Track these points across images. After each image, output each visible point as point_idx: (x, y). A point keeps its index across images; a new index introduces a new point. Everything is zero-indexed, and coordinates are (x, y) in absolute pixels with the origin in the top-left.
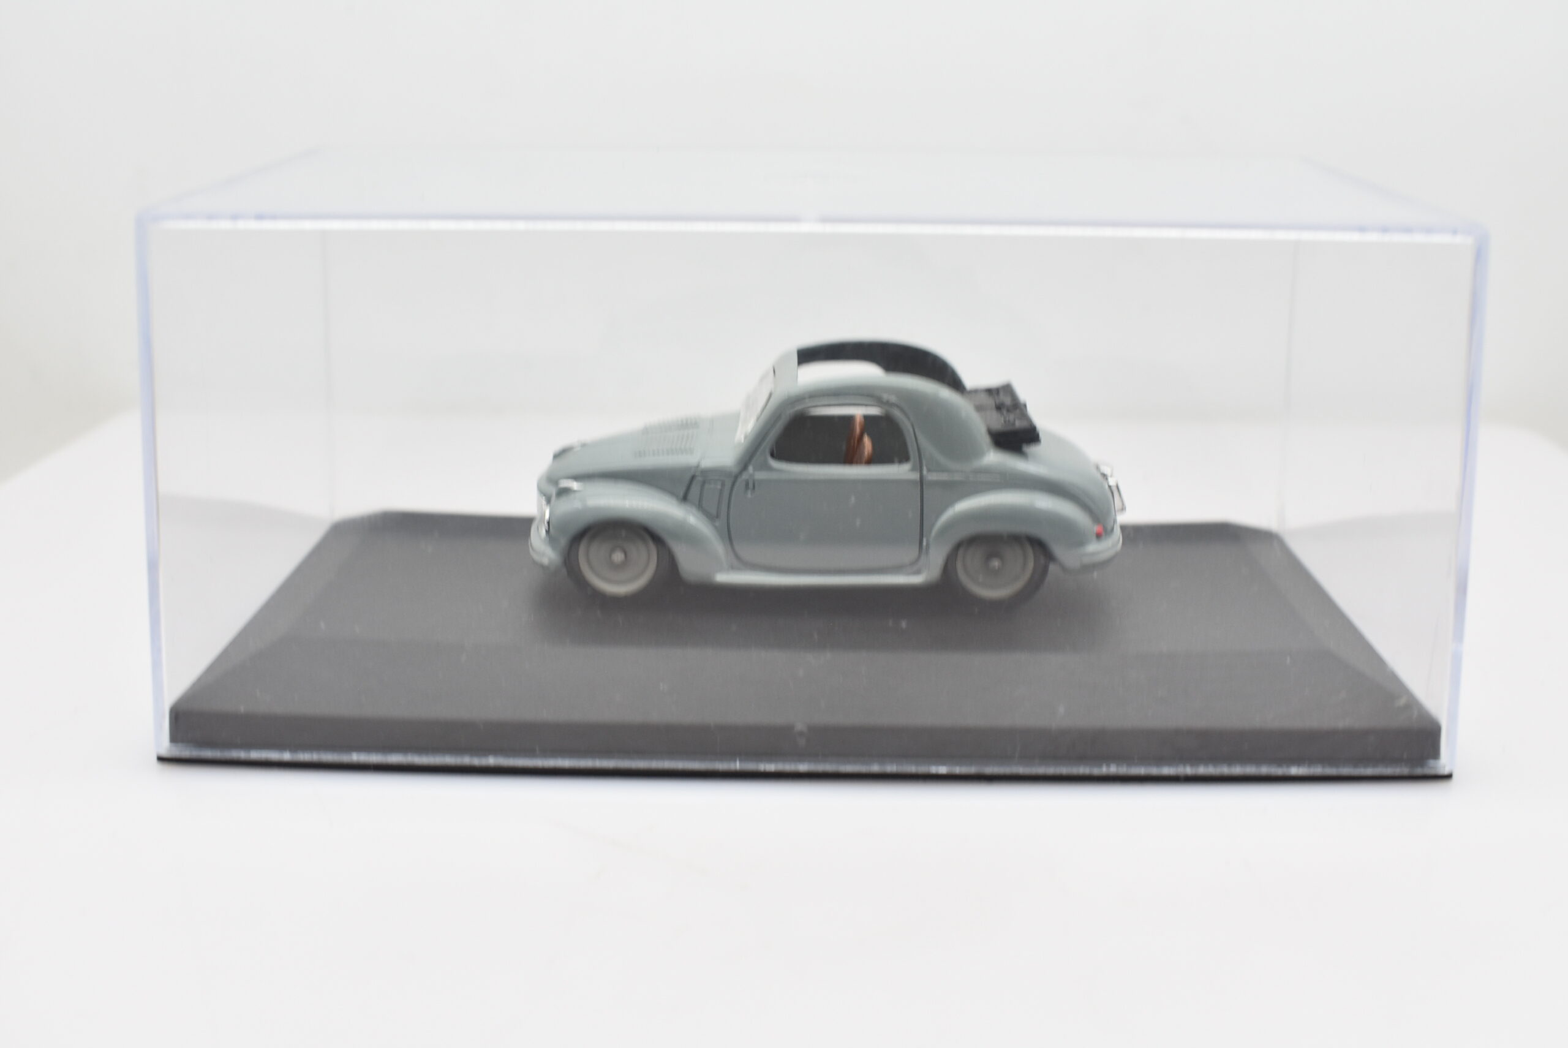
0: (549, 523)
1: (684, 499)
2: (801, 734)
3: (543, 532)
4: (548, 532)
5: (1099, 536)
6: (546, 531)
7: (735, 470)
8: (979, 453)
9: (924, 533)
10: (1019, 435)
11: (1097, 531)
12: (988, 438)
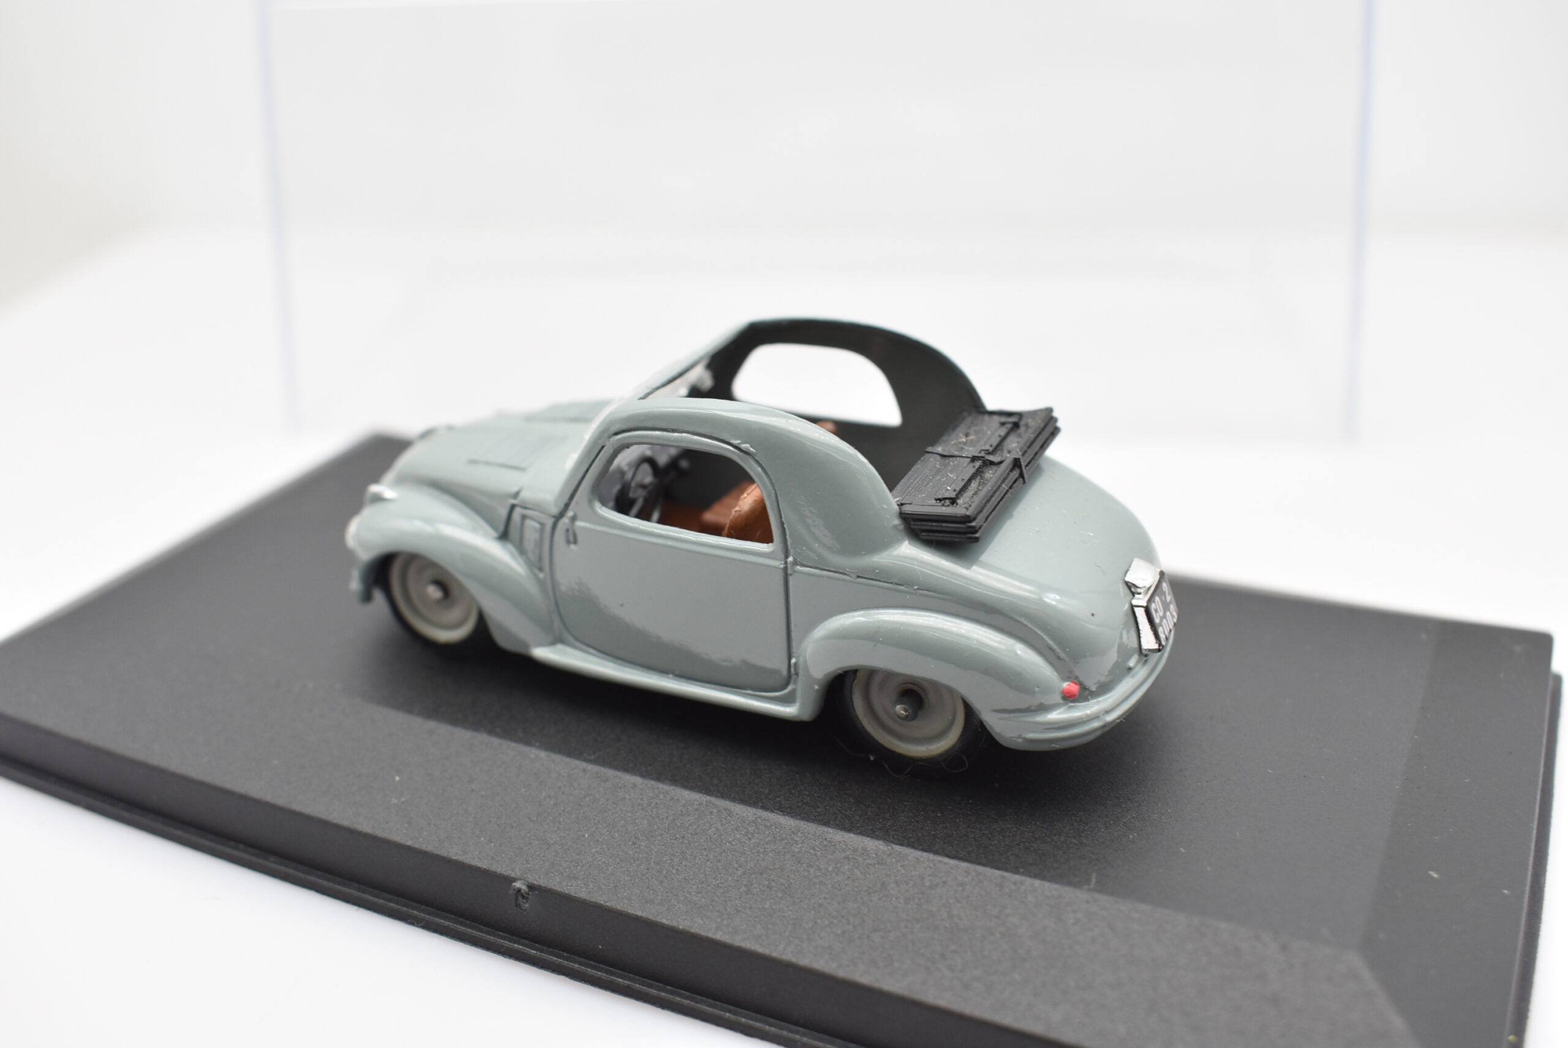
1: (505, 535)
2: (521, 894)
5: (1067, 696)
7: (555, 511)
9: (794, 650)
10: (944, 525)
11: (1064, 689)
12: (897, 522)
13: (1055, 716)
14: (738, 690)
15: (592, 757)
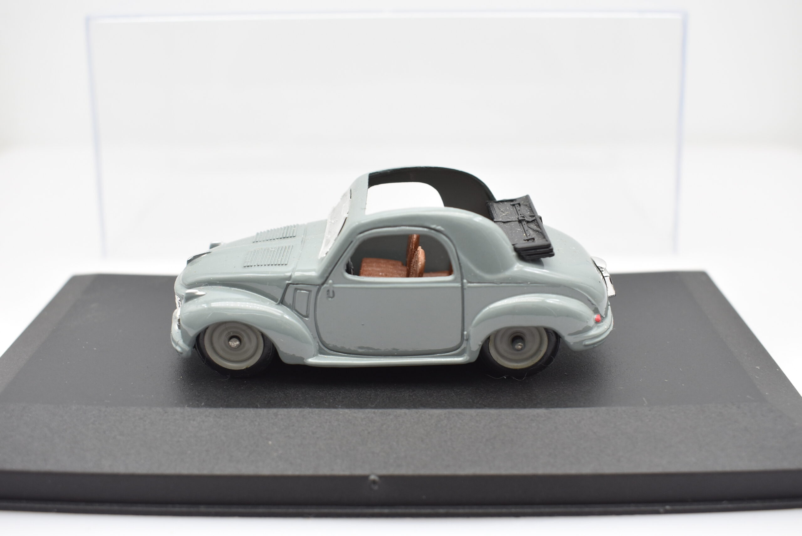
0: (179, 320)
1: (282, 302)
2: (374, 482)
3: (177, 327)
4: (179, 327)
5: (597, 321)
6: (178, 325)
7: (320, 282)
8: (507, 266)
9: (465, 327)
10: (538, 250)
11: (596, 318)
12: (514, 254)
13: (593, 332)
14: (433, 355)
15: (374, 406)
